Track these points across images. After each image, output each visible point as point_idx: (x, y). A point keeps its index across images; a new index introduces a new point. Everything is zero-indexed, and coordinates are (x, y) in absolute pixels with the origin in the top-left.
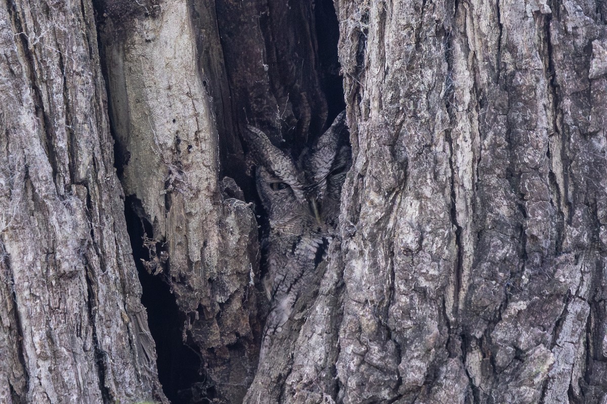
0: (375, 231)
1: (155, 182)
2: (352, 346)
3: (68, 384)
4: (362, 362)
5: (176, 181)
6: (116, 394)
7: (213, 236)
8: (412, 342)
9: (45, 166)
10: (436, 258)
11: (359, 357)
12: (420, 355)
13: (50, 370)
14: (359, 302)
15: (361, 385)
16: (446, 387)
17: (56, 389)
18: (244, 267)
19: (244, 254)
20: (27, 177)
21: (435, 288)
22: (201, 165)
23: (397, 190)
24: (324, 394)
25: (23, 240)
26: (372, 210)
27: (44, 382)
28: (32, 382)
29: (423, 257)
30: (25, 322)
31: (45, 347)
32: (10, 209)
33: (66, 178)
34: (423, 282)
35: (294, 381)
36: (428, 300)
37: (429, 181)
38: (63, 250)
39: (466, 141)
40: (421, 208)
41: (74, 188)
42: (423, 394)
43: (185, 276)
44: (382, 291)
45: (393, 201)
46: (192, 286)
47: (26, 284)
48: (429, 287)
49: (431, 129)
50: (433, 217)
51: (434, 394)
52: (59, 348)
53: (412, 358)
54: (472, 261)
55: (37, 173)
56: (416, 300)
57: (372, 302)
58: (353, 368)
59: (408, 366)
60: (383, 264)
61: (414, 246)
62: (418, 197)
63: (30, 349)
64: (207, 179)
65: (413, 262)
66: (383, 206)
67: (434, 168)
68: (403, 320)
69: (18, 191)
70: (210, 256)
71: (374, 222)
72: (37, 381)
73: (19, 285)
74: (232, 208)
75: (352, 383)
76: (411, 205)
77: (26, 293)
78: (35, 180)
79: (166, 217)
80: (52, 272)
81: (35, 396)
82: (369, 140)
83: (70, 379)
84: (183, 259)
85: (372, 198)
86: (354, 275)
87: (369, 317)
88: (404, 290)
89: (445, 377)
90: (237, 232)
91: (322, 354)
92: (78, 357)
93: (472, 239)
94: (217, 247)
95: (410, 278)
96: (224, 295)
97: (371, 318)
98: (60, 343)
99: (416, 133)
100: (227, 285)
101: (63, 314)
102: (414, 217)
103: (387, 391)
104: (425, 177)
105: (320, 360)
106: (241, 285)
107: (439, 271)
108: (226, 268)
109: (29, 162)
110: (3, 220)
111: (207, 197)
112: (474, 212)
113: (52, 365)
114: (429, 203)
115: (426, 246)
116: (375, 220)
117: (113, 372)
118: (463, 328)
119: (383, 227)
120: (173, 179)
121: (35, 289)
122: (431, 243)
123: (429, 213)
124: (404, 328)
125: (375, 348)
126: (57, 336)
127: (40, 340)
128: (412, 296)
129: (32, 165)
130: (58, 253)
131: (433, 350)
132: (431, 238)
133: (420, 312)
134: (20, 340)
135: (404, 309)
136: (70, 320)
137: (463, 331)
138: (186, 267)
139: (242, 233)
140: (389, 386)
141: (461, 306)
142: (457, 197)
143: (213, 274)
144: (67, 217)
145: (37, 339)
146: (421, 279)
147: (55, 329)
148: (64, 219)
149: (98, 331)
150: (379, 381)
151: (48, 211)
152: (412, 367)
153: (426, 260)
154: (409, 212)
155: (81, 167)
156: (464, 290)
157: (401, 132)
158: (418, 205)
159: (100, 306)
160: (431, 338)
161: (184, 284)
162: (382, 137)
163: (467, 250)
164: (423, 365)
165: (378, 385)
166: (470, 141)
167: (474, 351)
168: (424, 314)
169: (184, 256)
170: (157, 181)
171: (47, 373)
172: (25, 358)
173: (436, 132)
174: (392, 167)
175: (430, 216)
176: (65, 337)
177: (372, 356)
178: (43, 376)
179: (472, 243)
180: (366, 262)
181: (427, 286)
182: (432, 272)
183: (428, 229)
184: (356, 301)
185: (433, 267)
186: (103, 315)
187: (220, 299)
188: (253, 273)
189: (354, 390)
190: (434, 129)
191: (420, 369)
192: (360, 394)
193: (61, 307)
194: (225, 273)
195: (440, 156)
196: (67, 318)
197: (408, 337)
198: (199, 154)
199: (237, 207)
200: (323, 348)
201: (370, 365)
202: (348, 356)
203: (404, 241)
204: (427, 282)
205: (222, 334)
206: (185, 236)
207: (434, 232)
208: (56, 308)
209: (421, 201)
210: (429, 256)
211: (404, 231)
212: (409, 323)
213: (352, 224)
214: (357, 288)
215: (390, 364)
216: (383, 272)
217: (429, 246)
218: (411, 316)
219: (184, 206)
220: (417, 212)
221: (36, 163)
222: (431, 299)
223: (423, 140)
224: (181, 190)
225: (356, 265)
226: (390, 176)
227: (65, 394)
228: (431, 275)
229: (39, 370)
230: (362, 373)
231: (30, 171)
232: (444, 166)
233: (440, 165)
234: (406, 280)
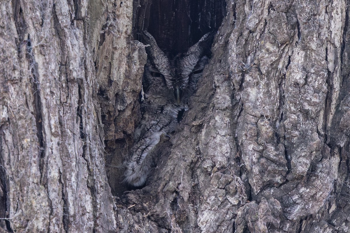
0: (270, 69)
1: (99, 25)
2: (252, 145)
3: (71, 154)
4: (261, 156)
5: (111, 25)
6: (91, 164)
7: (123, 65)
8: (298, 146)
9: (66, 6)
10: (317, 91)
11: (258, 153)
12: (306, 155)
13: (58, 144)
14: (255, 116)
15: (262, 172)
16: (321, 178)
17: (61, 157)
18: (138, 87)
19: (140, 79)
20: (54, 12)
21: (316, 111)
22: (125, 16)
23: (287, 43)
24: (234, 176)
25: (49, 54)
26: (267, 55)
27: (55, 151)
28: (47, 151)
29: (308, 89)
30: (45, 110)
31: (58, 128)
32: (42, 33)
33: (73, 15)
34: (307, 106)
35: (208, 165)
36: (310, 119)
37: (315, 39)
38: (74, 63)
39: (338, 14)
40: (306, 56)
41: (75, 22)
42: (304, 182)
43: (105, 90)
44: (273, 110)
45: (283, 50)
46: (109, 97)
47: (48, 84)
48: (311, 110)
49: (317, 4)
50: (316, 63)
51: (312, 182)
52: (66, 130)
53: (300, 157)
54: (338, 95)
55: (61, 10)
56: (301, 119)
57: (267, 117)
58: (255, 160)
59: (297, 161)
60: (274, 92)
61: (302, 82)
62: (305, 48)
63: (47, 128)
64: (126, 26)
65: (300, 92)
66: (277, 53)
67: (318, 30)
68: (292, 130)
69: (48, 21)
70: (120, 78)
71: (270, 63)
72: (50, 151)
73: (43, 84)
74: (137, 47)
75: (256, 170)
76: (298, 53)
77: (48, 91)
78: (60, 14)
79: (99, 49)
80: (63, 78)
81: (50, 160)
82: (262, 8)
83: (72, 151)
84: (105, 78)
85: (267, 47)
86: (250, 98)
87: (268, 127)
88: (294, 111)
89: (321, 171)
90: (138, 64)
91: (228, 149)
92: (75, 136)
93: (339, 80)
94: (124, 72)
95: (298, 103)
96: (123, 106)
97: (269, 128)
98: (67, 126)
99: (307, 6)
100: (126, 98)
101: (69, 107)
102: (300, 62)
103: (280, 177)
104: (313, 36)
105: (227, 153)
106: (134, 99)
107: (319, 99)
108: (127, 87)
109: (57, 2)
110: (35, 39)
111: (124, 37)
112: (342, 62)
113: (60, 141)
114: (313, 53)
115: (310, 82)
116: (271, 62)
117: (90, 149)
118: (330, 140)
119: (275, 67)
120: (110, 24)
121: (54, 88)
122: (314, 80)
123: (313, 60)
124: (292, 136)
125: (271, 148)
126: (66, 121)
127: (55, 123)
128: (299, 115)
129: (58, 4)
130: (71, 66)
131: (314, 152)
132: (314, 77)
133: (304, 126)
134: (39, 122)
135: (293, 123)
136: (73, 111)
137: (330, 142)
138: (107, 84)
139: (140, 64)
140: (281, 174)
141: (329, 125)
142: (329, 51)
143: (119, 90)
144: (75, 42)
145: (53, 122)
146: (306, 104)
147: (64, 117)
148: (74, 43)
149: (84, 120)
150: (275, 170)
151: (65, 36)
152: (300, 162)
153: (310, 92)
154: (296, 58)
155: (83, 9)
156: (332, 114)
157: (293, 4)
158: (304, 54)
159: (85, 104)
160: (314, 144)
161: (103, 95)
162: (280, 6)
163: (336, 87)
164: (308, 162)
165: (274, 173)
166: (340, 14)
167: (336, 156)
168: (307, 128)
169: (106, 77)
170: (100, 24)
171: (57, 146)
172: (43, 134)
173: (321, 6)
174: (287, 27)
175: (314, 62)
176: (70, 123)
177: (269, 153)
178: (54, 147)
179: (339, 83)
180: (261, 90)
181: (310, 109)
182: (314, 100)
183: (312, 71)
184: (253, 116)
185: (315, 97)
186: (86, 110)
187: (119, 107)
188: (143, 92)
189: (258, 175)
190: (319, 4)
191: (306, 164)
192: (262, 178)
193: (68, 102)
194: (126, 91)
195: (322, 23)
196: (71, 109)
197: (294, 142)
198: (125, 9)
199: (140, 46)
200: (228, 145)
201: (268, 159)
202: (251, 152)
203: (294, 77)
204: (310, 107)
205: (116, 132)
206: (110, 63)
207: (317, 74)
208: (64, 102)
209: (306, 52)
210: (312, 89)
211: (295, 71)
212: (297, 133)
213: (244, 64)
214: (254, 107)
215: (282, 159)
216: (274, 97)
217: (312, 82)
218: (298, 128)
219: (112, 43)
220: (303, 59)
221: (61, 3)
222: (312, 118)
223: (311, 11)
224: (112, 32)
225: (251, 92)
226: (284, 33)
227: (68, 161)
228: (313, 102)
229: (52, 143)
230: (263, 164)
231: (56, 8)
232: (324, 31)
233: (322, 29)
234: (295, 104)
